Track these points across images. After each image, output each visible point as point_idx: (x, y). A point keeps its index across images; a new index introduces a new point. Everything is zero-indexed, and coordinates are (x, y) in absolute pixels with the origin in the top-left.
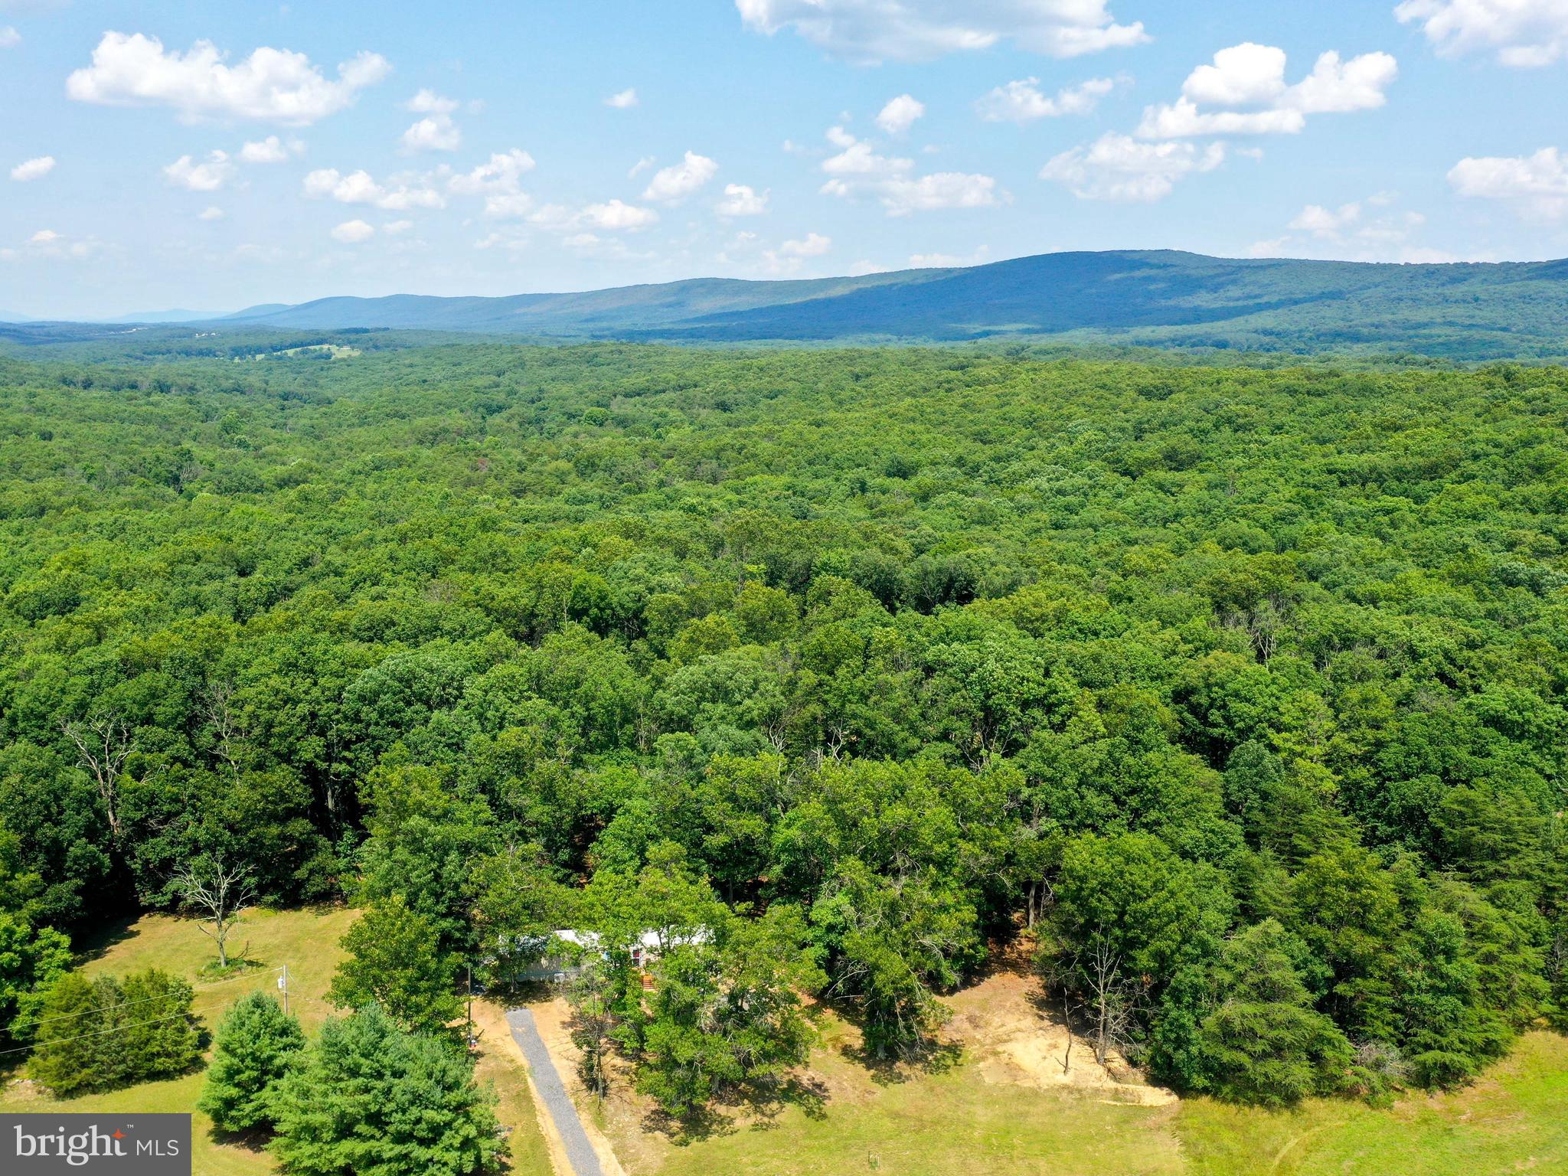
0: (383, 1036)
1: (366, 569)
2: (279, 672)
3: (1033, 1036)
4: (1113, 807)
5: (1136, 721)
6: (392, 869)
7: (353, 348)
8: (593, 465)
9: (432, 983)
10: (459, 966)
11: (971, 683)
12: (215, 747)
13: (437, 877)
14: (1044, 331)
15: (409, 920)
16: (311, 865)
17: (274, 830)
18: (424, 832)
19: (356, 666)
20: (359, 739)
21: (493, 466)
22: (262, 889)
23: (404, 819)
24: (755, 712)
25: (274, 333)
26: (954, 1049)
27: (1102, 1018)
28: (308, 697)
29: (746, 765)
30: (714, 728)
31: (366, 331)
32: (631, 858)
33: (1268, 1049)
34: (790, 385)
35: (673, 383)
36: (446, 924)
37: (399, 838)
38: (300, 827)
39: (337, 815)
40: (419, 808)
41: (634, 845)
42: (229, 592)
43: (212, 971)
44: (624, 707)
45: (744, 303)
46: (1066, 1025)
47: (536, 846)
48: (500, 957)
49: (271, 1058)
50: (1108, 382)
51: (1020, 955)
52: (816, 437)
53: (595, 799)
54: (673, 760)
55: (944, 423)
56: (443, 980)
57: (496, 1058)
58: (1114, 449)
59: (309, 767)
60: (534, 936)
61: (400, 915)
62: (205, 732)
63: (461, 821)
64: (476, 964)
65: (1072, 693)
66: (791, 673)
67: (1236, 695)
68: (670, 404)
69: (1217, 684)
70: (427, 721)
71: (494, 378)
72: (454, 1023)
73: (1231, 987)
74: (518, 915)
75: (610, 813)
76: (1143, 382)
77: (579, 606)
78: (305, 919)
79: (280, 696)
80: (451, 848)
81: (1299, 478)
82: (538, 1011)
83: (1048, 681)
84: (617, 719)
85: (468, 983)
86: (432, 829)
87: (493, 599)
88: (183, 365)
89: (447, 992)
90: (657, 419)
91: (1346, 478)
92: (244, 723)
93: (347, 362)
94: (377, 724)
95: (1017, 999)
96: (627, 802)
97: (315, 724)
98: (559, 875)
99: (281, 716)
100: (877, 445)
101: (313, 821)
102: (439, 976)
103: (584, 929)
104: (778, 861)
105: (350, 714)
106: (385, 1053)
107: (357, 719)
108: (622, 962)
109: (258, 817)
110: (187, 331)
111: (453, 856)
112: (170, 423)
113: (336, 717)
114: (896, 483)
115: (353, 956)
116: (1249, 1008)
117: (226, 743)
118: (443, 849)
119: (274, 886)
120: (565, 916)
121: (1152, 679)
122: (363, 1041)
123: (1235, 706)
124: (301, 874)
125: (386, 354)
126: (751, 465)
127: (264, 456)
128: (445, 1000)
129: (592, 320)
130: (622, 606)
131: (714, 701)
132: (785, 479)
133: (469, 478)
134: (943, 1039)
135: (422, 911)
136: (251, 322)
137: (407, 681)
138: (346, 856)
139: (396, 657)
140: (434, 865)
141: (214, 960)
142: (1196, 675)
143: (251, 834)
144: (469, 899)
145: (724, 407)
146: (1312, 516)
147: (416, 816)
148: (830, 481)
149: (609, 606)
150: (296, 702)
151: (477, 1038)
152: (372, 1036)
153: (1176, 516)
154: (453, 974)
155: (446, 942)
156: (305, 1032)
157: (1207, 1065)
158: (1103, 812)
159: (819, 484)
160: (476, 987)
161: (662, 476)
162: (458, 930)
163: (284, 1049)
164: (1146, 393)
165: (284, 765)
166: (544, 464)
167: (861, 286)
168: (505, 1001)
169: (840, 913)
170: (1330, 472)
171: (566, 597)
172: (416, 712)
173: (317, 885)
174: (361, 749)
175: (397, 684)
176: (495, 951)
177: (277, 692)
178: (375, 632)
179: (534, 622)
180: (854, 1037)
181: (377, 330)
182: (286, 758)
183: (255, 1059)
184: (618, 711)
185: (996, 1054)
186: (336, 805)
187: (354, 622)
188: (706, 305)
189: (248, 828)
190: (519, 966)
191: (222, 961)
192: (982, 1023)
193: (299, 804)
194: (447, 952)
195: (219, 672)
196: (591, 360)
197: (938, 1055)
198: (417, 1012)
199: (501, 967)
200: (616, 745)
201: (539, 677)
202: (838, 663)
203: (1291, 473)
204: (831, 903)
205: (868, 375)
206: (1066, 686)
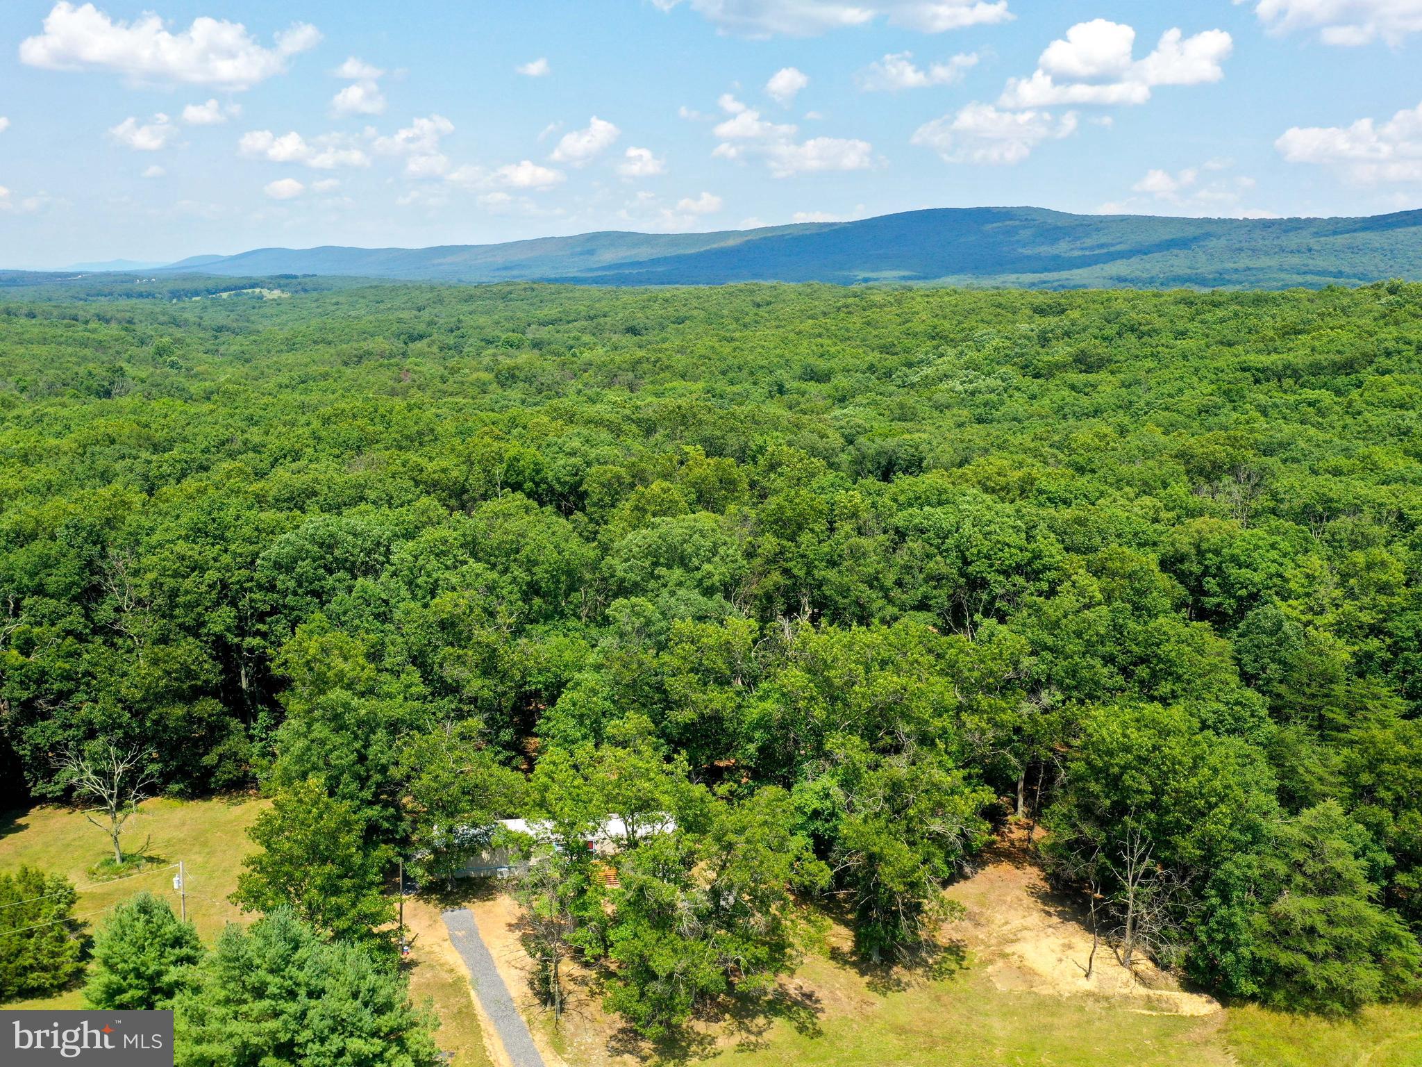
0: (296, 948)
1: (287, 445)
2: (186, 538)
3: (1042, 934)
4: (1119, 680)
5: (1137, 585)
6: (309, 749)
7: (283, 291)
8: (513, 376)
9: (357, 881)
10: (389, 861)
11: (947, 550)
12: (115, 621)
13: (362, 758)
14: (919, 278)
15: (328, 807)
16: (221, 749)
17: (179, 710)
18: (346, 706)
19: (272, 532)
20: (275, 610)
21: (416, 377)
22: (167, 777)
23: (325, 693)
24: (716, 578)
25: (210, 278)
26: (956, 950)
27: (1130, 915)
28: (218, 564)
29: (711, 633)
30: (672, 593)
31: (295, 277)
32: (585, 737)
33: (1331, 949)
34: (695, 313)
35: (583, 313)
36: (373, 812)
37: (318, 713)
38: (209, 707)
39: (252, 695)
40: (341, 680)
41: (588, 722)
42: (140, 467)
43: (106, 869)
44: (569, 573)
45: (644, 253)
46: (1078, 921)
47: (476, 723)
48: (435, 851)
49: (159, 974)
50: (1003, 302)
51: (1012, 844)
52: (729, 350)
53: (540, 672)
54: (629, 628)
55: (849, 339)
56: (370, 877)
57: (432, 967)
58: (1023, 355)
59: (219, 641)
60: (475, 825)
61: (315, 803)
62: (105, 606)
63: (389, 696)
64: (407, 858)
65: (1059, 558)
66: (750, 539)
67: (1234, 559)
68: (583, 330)
69: (1209, 551)
70: (350, 590)
71: (414, 312)
72: (384, 928)
73: (1288, 880)
74: (455, 801)
75: (555, 689)
76: (1037, 302)
77: (512, 480)
78: (216, 809)
79: (186, 563)
80: (378, 725)
81: (1212, 376)
82: (480, 911)
83: (1033, 546)
84: (563, 586)
85: (399, 880)
86: (355, 702)
87: (421, 470)
88: (123, 303)
89: (375, 891)
90: (571, 342)
91: (1261, 376)
92: (146, 592)
93: (278, 302)
94: (295, 593)
95: (1018, 893)
96: (577, 675)
97: (225, 593)
98: (501, 757)
99: (188, 584)
100: (788, 356)
101: (225, 702)
102: (366, 873)
103: (534, 814)
104: (750, 740)
105: (263, 581)
106: (301, 968)
107: (272, 588)
108: (580, 853)
109: (159, 698)
110: (129, 278)
111: (381, 734)
112: (105, 347)
113: (248, 585)
114: (812, 387)
115: (263, 850)
116: (1311, 903)
117: (127, 617)
118: (368, 725)
119: (179, 773)
120: (511, 802)
121: (1139, 545)
122: (271, 953)
123: (1233, 571)
124: (210, 759)
125: (315, 294)
126: (667, 374)
127: (196, 375)
128: (372, 901)
129: (505, 268)
130: (558, 480)
131: (669, 567)
132: (701, 385)
133: (393, 389)
134: (942, 939)
135: (344, 797)
136: (189, 271)
137: (328, 545)
138: (261, 740)
139: (314, 522)
140: (358, 745)
141: (109, 857)
142: (1187, 540)
143: (153, 715)
144: (399, 784)
145: (633, 331)
146: (1234, 409)
147: (337, 689)
148: (747, 386)
149: (544, 480)
150: (203, 570)
151: (409, 944)
152: (281, 947)
153: (1096, 412)
154: (382, 870)
155: (372, 835)
156: (204, 940)
157: (1255, 968)
158: (1109, 684)
159: (737, 388)
160: (408, 884)
161: (580, 386)
162: (387, 819)
163: (175, 963)
164: (1040, 311)
165: (190, 639)
166: (466, 375)
167: (750, 238)
168: (441, 901)
169: (827, 796)
170: (1244, 370)
171: (499, 471)
172: (339, 581)
173: (228, 771)
174: (278, 622)
175: (316, 549)
176: (428, 843)
177: (183, 558)
178: (296, 501)
179: (465, 497)
180: (843, 938)
181: (305, 276)
182: (193, 631)
183: (139, 975)
184: (563, 578)
185: (1004, 956)
186: (251, 684)
187: (274, 492)
188: (608, 256)
189: (150, 709)
190: (457, 860)
191: (117, 857)
192: (983, 921)
193: (207, 682)
194: (375, 846)
195: (120, 541)
196: (505, 297)
197: (938, 958)
198: (338, 916)
199: (437, 861)
200: (562, 615)
201: (474, 541)
202: (800, 527)
203: (1203, 372)
204: (817, 786)
205: (769, 304)
206: (1051, 548)
